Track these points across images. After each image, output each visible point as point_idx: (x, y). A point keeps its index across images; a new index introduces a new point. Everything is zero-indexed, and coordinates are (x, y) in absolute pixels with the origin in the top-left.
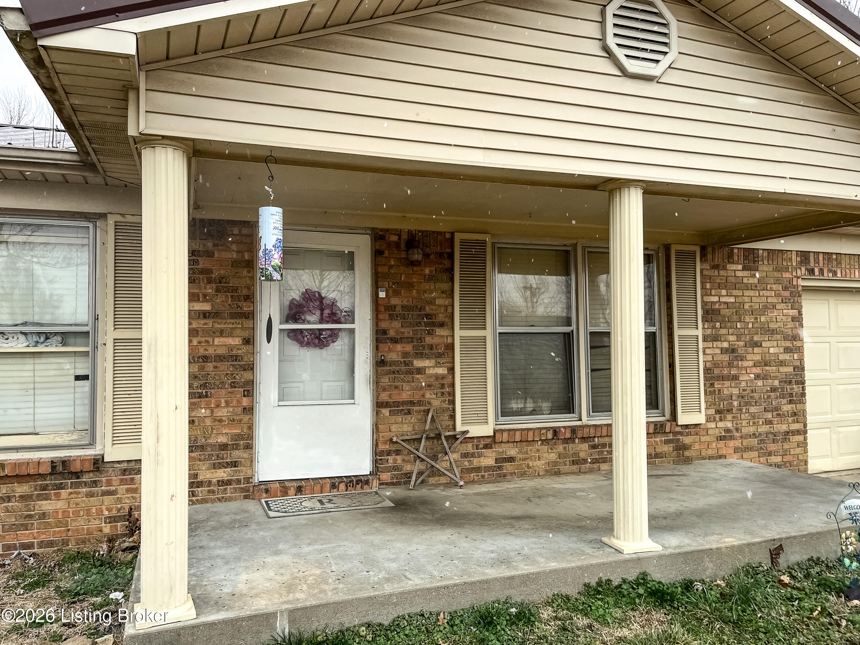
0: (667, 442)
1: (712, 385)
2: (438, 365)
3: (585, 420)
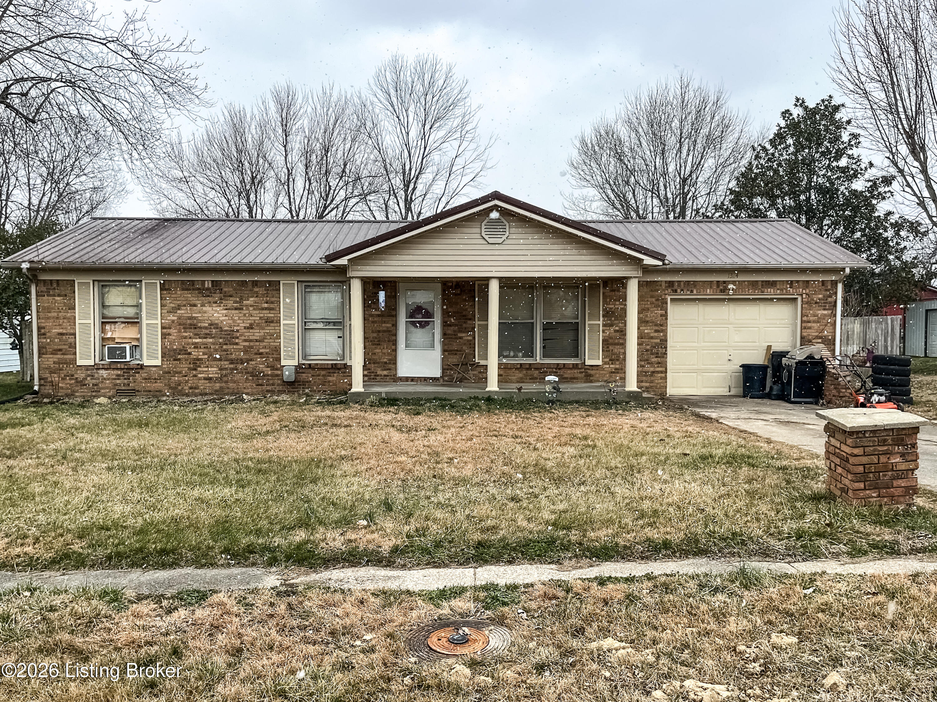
0: (581, 373)
1: (608, 347)
2: (468, 336)
3: (538, 361)
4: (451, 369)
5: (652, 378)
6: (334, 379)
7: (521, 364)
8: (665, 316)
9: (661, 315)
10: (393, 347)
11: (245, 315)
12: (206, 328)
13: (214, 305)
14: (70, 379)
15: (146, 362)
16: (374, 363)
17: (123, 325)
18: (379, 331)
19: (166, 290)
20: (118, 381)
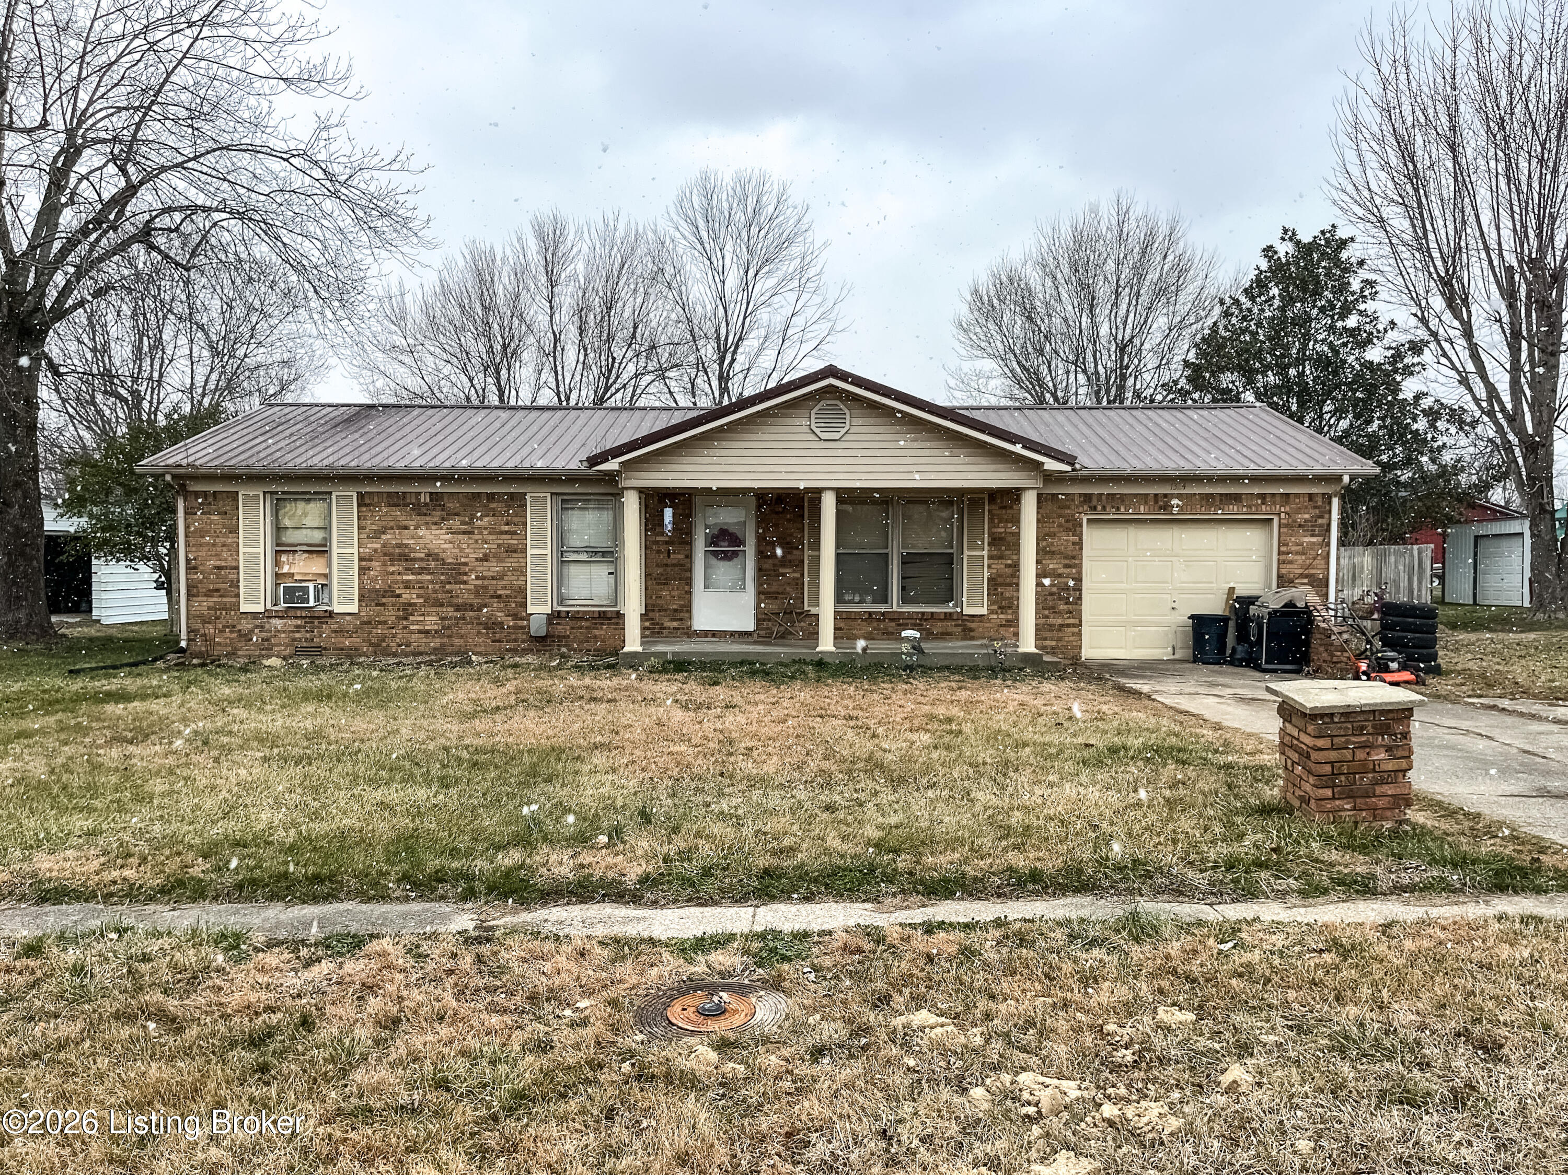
0: (956, 626)
1: (996, 589)
2: (794, 571)
3: (895, 608)
4: (769, 620)
5: (1060, 634)
6: (603, 632)
7: (870, 614)
8: (1080, 544)
9: (1074, 544)
10: (687, 588)
11: (476, 541)
12: (422, 560)
13: (434, 527)
14: (231, 632)
15: (337, 608)
16: (659, 611)
17: (306, 555)
18: (666, 565)
19: (366, 505)
20: (297, 635)
